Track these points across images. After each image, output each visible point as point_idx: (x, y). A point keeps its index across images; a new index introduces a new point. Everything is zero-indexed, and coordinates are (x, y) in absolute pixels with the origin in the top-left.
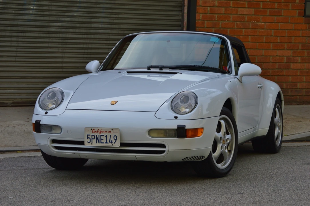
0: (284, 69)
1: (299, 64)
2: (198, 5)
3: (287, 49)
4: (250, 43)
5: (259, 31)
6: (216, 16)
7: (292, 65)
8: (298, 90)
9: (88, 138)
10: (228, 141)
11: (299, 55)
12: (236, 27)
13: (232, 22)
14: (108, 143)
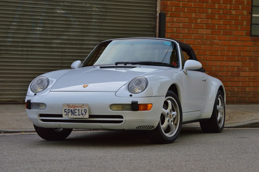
0: (235, 76)
1: (247, 73)
2: (166, 26)
3: (237, 61)
4: (208, 56)
5: (215, 47)
6: (181, 35)
7: (241, 73)
8: (247, 92)
9: (65, 112)
10: (174, 116)
11: (247, 66)
12: (196, 43)
13: (194, 40)
14: (80, 115)
